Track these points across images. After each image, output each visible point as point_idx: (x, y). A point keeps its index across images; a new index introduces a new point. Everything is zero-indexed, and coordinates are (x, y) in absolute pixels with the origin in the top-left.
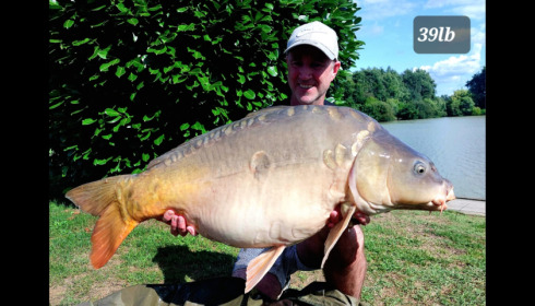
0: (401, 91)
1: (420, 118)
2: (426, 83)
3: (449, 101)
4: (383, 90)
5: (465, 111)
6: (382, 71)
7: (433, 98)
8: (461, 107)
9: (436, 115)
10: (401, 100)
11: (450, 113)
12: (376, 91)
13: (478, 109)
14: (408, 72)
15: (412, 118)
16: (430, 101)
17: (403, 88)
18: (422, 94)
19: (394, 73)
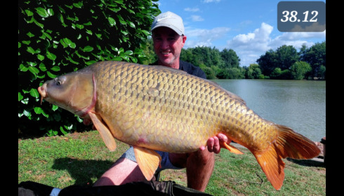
0: (220, 62)
1: (230, 78)
2: (235, 58)
3: (247, 69)
4: (210, 61)
5: (255, 76)
6: (210, 49)
7: (238, 67)
8: (253, 74)
9: (239, 77)
10: (220, 67)
11: (247, 77)
12: (205, 61)
13: (262, 76)
14: (225, 51)
15: (225, 78)
16: (236, 69)
17: (221, 61)
18: (232, 64)
19: (217, 51)
